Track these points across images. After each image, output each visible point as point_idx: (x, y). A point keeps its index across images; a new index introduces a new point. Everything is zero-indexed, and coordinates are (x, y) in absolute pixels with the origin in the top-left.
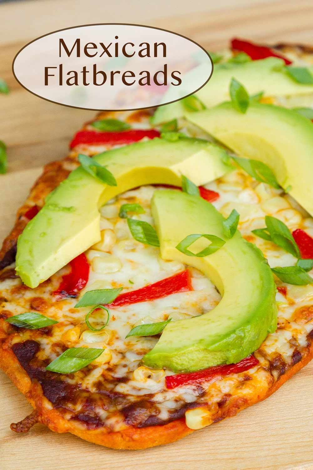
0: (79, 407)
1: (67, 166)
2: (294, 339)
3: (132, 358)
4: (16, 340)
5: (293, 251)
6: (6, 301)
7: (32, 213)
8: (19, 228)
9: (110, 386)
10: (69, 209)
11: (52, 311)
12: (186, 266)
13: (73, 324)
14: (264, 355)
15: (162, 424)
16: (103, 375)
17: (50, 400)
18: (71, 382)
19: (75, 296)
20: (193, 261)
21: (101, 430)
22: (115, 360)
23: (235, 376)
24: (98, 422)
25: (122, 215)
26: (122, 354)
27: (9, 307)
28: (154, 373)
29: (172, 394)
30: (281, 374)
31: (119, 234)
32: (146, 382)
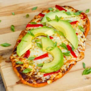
0: (28, 80)
1: (26, 31)
2: (67, 66)
3: (38, 70)
4: (17, 66)
5: (67, 49)
6: (15, 58)
7: (20, 41)
8: (17, 44)
9: (34, 76)
10: (26, 41)
11: (23, 61)
12: (47, 52)
13: (27, 63)
14: (61, 70)
15: (43, 83)
16: (33, 74)
17: (23, 78)
18: (27, 75)
19: (27, 58)
20: (48, 51)
21: (32, 84)
22: (35, 71)
23: (56, 74)
24: (31, 82)
25: (36, 42)
26: (36, 69)
27: (15, 60)
28: (42, 73)
29: (45, 77)
30: (64, 73)
31: (35, 46)
32: (40, 75)
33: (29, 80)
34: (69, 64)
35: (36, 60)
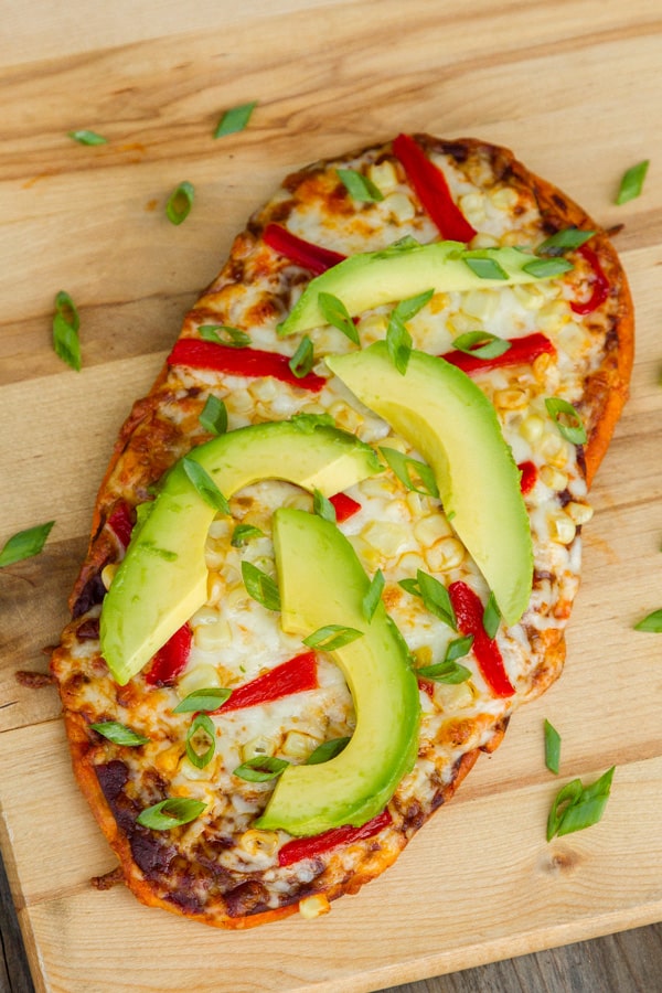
0: (173, 882)
2: (438, 772)
3: (241, 808)
6: (87, 681)
9: (212, 854)
11: (144, 709)
13: (171, 737)
14: (399, 807)
16: (204, 834)
17: (140, 867)
19: (172, 685)
21: (200, 917)
22: (220, 809)
25: (235, 539)
26: (228, 796)
27: (90, 695)
29: (284, 872)
32: (254, 854)
33: (178, 888)
34: (457, 754)
35: (231, 715)
